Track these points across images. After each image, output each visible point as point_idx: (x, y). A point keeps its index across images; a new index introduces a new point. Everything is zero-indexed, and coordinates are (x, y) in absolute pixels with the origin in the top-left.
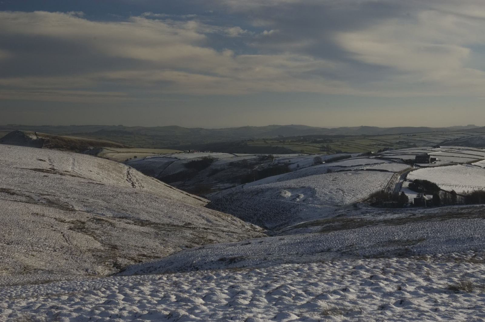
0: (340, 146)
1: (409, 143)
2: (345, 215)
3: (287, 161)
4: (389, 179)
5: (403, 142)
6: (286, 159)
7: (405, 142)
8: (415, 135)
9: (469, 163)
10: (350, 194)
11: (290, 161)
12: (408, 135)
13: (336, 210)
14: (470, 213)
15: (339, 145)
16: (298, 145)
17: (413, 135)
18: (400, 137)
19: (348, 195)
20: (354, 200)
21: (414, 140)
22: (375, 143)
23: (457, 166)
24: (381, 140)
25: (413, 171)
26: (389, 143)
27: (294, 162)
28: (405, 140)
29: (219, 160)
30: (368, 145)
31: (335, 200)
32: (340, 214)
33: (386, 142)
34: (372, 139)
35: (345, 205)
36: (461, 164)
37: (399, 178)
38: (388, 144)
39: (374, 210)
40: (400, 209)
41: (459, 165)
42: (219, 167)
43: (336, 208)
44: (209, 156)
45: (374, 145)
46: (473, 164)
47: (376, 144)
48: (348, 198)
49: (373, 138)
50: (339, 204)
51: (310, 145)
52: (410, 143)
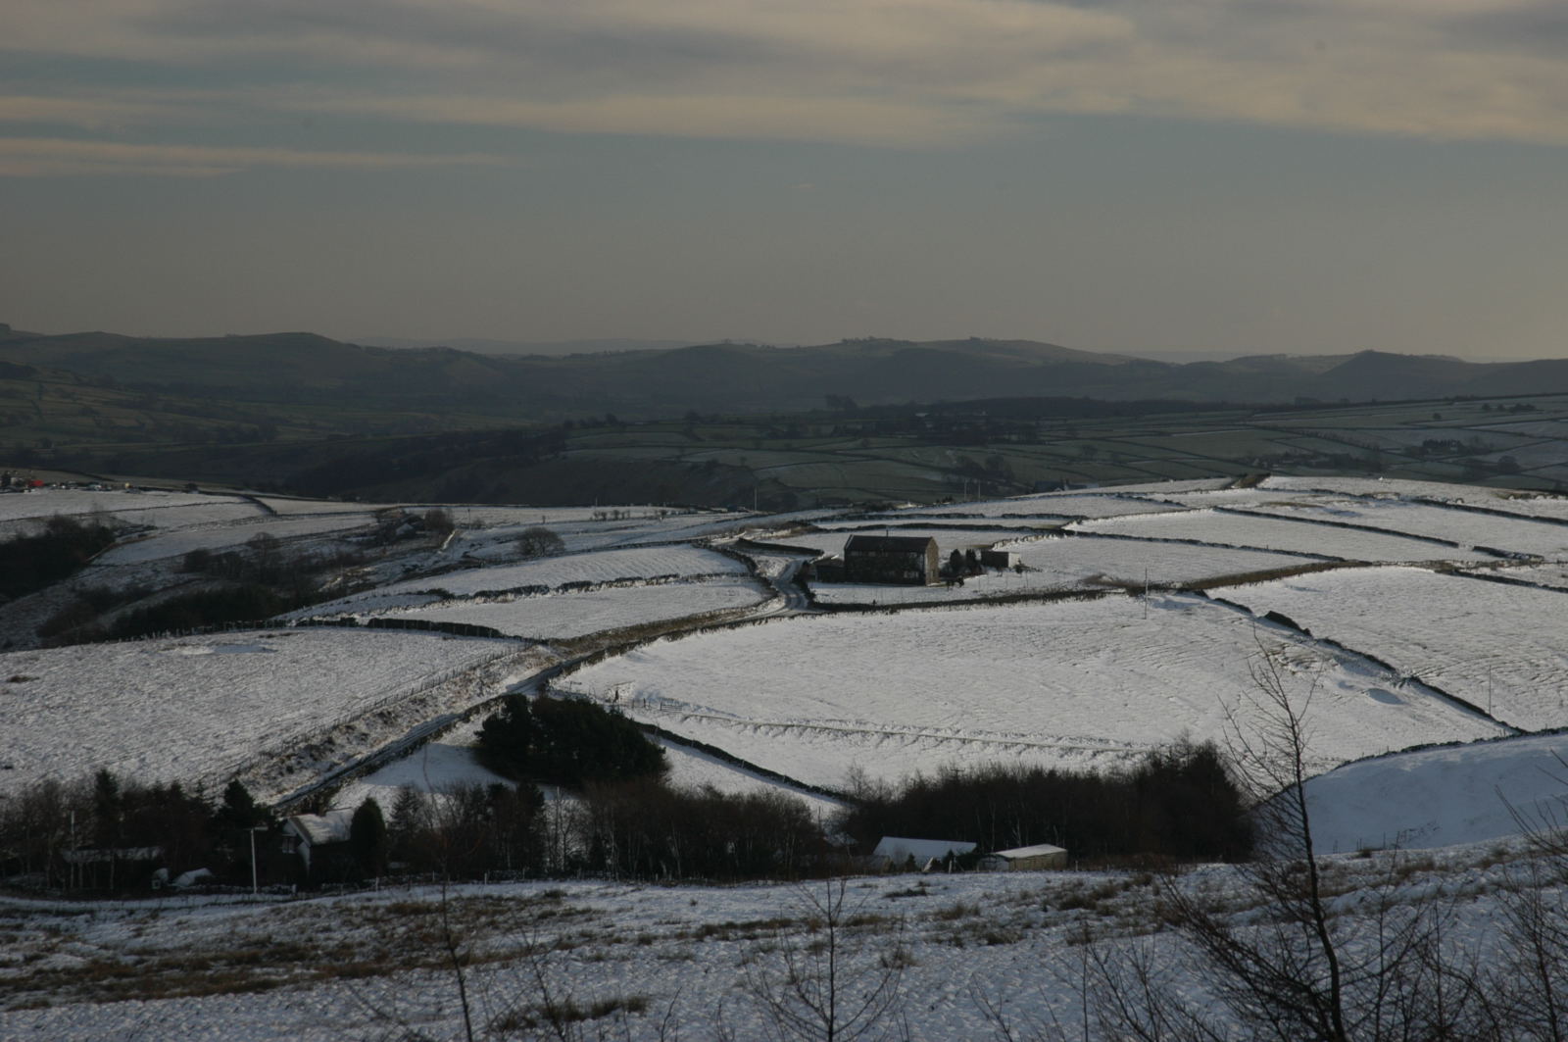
0: (1074, 466)
1: (1477, 452)
4: (412, 686)
7: (1459, 444)
9: (1197, 588)
12: (1486, 408)
17: (1518, 409)
18: (1437, 417)
21: (1515, 434)
23: (1095, 602)
24: (1323, 433)
26: (1367, 448)
28: (1463, 437)
29: (153, 533)
34: (1275, 429)
37: (512, 681)
42: (127, 580)
44: (95, 514)
51: (903, 453)
52: (1487, 451)
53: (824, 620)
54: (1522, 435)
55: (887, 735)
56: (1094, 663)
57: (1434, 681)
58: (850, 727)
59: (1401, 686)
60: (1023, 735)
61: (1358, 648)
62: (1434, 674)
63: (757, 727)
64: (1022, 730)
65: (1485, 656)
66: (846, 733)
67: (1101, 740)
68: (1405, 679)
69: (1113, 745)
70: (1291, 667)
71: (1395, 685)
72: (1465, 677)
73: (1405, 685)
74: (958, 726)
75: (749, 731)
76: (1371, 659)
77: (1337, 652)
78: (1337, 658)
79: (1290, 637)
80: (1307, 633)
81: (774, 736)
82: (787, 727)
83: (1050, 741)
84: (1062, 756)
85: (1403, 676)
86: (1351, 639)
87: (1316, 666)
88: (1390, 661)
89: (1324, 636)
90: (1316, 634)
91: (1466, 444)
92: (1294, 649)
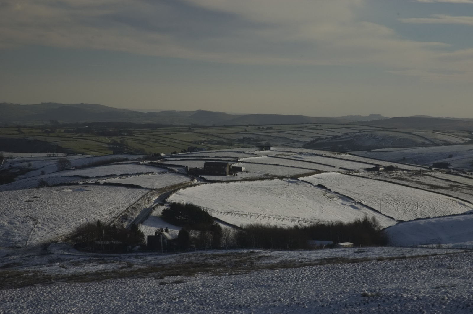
0: (145, 143)
1: (258, 141)
2: (19, 264)
3: (26, 164)
4: (133, 201)
5: (249, 139)
6: (24, 161)
7: (253, 138)
8: (271, 128)
9: (295, 177)
10: (45, 227)
11: (30, 165)
12: (259, 128)
13: (8, 255)
14: (219, 265)
15: (144, 141)
16: (72, 137)
17: (268, 129)
18: (246, 130)
19: (42, 229)
20: (49, 236)
22: (203, 139)
23: (273, 181)
24: (214, 134)
25: (187, 189)
26: (227, 139)
27: (37, 168)
28: (254, 136)
30: (191, 142)
31: (14, 236)
32: (10, 262)
33: (222, 138)
35: (29, 246)
36: (281, 178)
37: (154, 199)
38: (225, 141)
39: (73, 255)
40: (118, 254)
41: (276, 180)
43: (10, 251)
45: (202, 142)
46: (301, 179)
47: (205, 141)
48: (39, 233)
49: (202, 131)
50: (19, 245)
51: (94, 138)
52: (262, 141)
53: (213, 184)
54: (270, 136)
55: (252, 216)
56: (284, 197)
57: (364, 203)
58: (241, 213)
59: (357, 204)
60: (280, 216)
61: (343, 194)
62: (363, 201)
63: (221, 213)
64: (279, 215)
65: (373, 197)
66: (242, 215)
67: (298, 218)
68: (357, 203)
69: (300, 219)
70: (329, 199)
71: (355, 204)
72: (371, 202)
73: (358, 204)
74: (265, 213)
75: (219, 214)
76: (348, 197)
77: (339, 195)
78: (339, 197)
79: (326, 191)
80: (330, 190)
81: (226, 215)
82: (228, 213)
83: (286, 218)
84: (292, 222)
85: (357, 202)
86: (341, 192)
87: (335, 199)
88: (352, 198)
89: (334, 191)
90: (332, 190)
91: (255, 138)
92: (328, 194)
